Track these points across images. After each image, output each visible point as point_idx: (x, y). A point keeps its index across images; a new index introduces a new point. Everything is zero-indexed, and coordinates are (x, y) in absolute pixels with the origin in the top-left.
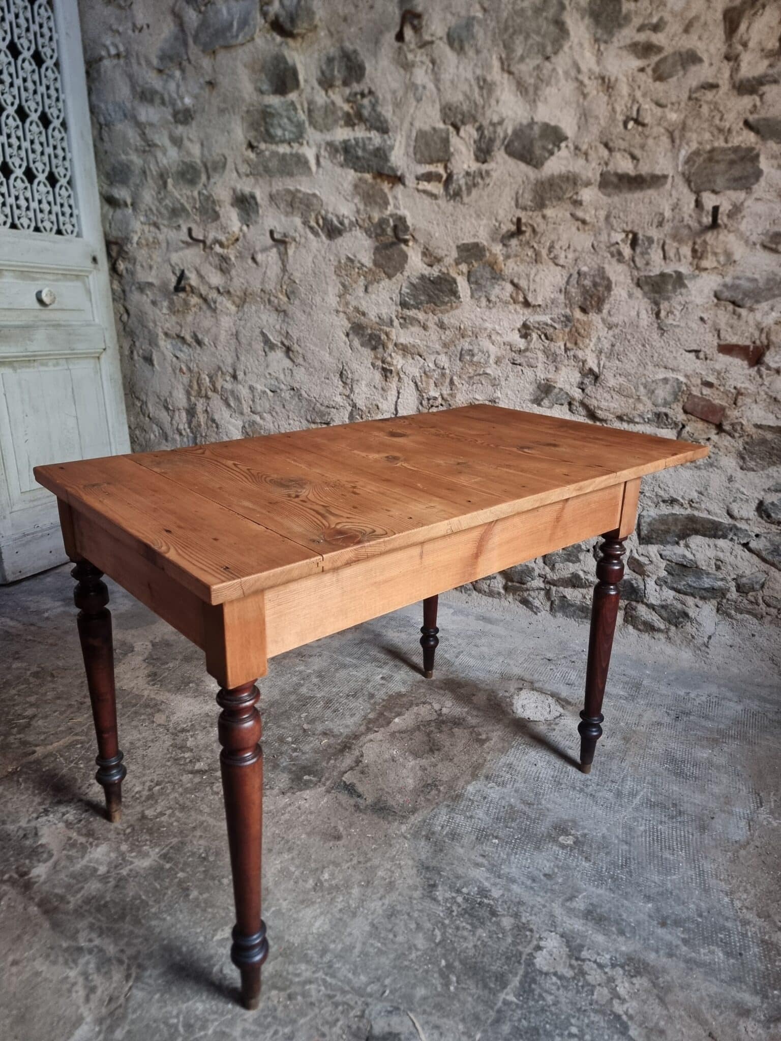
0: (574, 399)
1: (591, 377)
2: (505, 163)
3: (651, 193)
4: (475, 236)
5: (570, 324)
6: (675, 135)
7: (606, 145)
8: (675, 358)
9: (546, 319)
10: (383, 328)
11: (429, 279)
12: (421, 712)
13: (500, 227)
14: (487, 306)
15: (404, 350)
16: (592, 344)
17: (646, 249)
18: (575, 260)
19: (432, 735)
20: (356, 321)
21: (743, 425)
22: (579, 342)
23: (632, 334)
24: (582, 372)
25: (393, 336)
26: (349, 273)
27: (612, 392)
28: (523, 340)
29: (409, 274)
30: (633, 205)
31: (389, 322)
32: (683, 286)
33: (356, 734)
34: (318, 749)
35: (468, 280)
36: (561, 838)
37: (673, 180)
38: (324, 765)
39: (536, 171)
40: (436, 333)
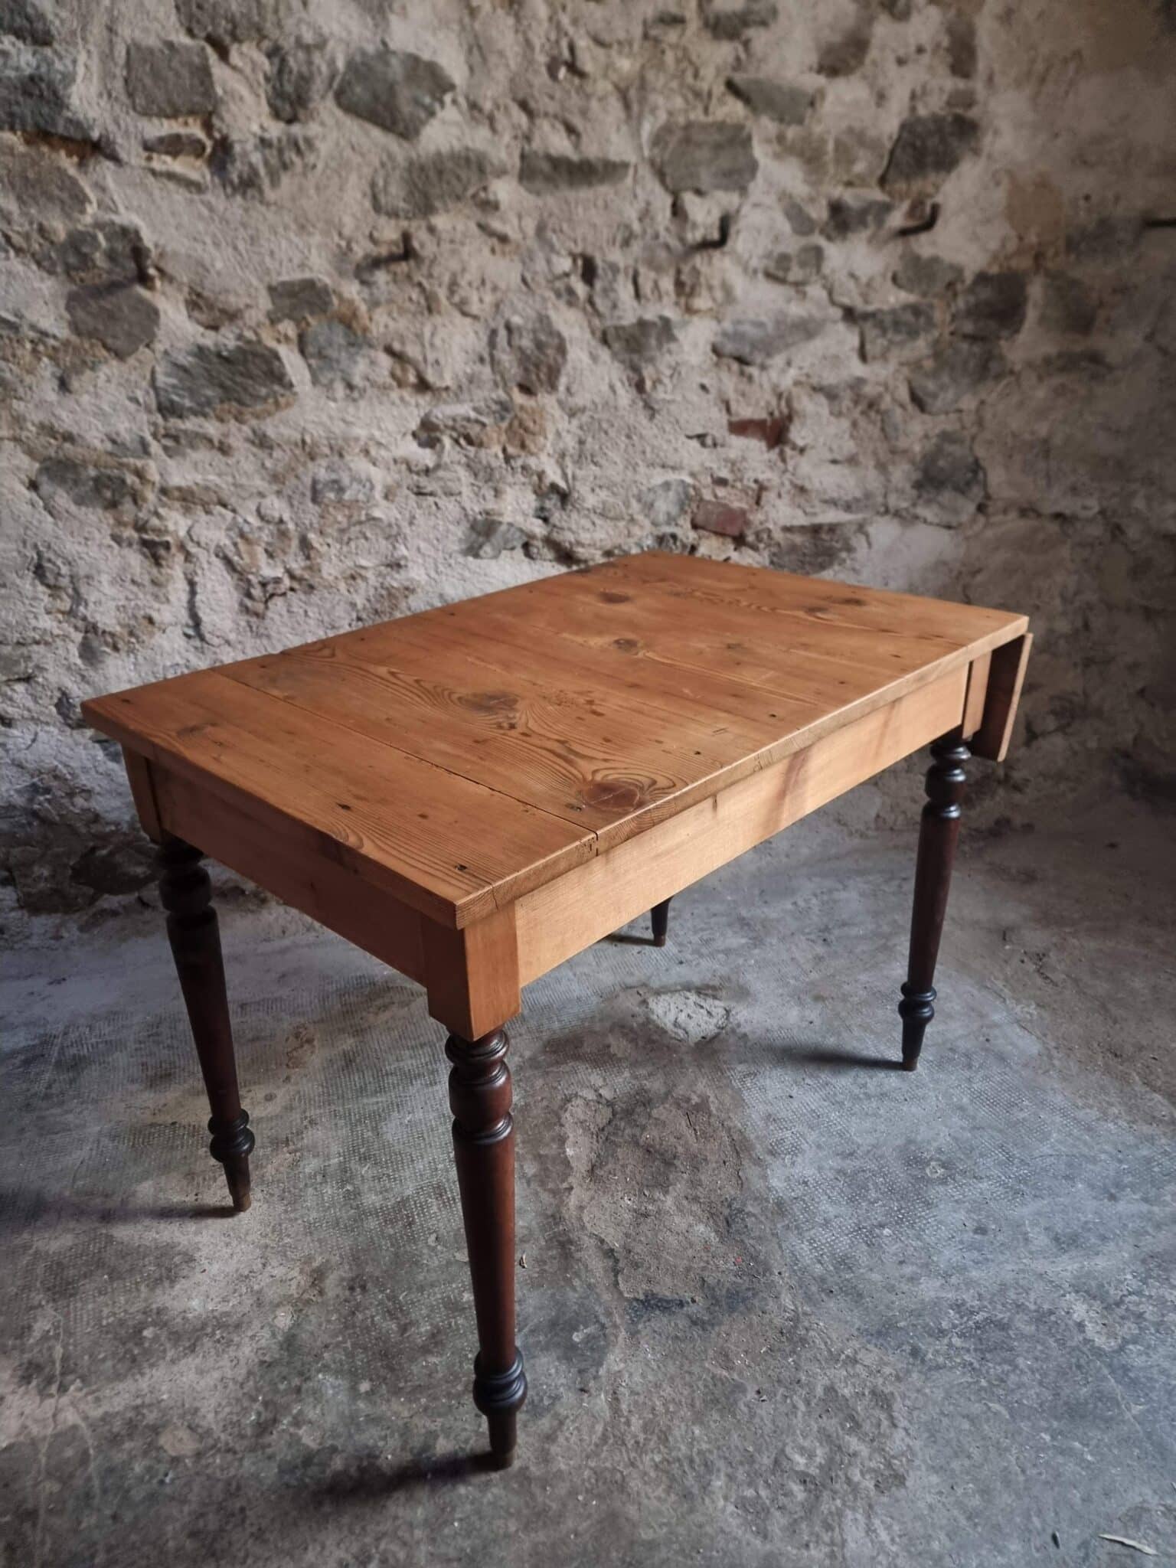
0: (532, 536)
1: (555, 498)
2: (339, 125)
3: (604, 190)
4: (302, 266)
5: (509, 416)
6: (633, 95)
7: (524, 106)
8: (676, 450)
9: (464, 409)
10: (125, 460)
11: (219, 355)
12: (582, 1117)
13: (349, 248)
14: (347, 396)
15: (184, 499)
16: (549, 445)
17: (611, 283)
18: (497, 306)
19: (641, 1142)
20: (52, 452)
21: (769, 531)
22: (528, 442)
23: (608, 421)
24: (539, 492)
25: (153, 475)
26: (9, 352)
27: (592, 515)
28: (428, 451)
29: (167, 346)
30: (580, 210)
31: (139, 447)
32: (672, 338)
33: (549, 1213)
34: (531, 1278)
35: (302, 352)
36: (928, 1171)
37: (636, 171)
38: (572, 1296)
39: (406, 144)
40: (251, 458)
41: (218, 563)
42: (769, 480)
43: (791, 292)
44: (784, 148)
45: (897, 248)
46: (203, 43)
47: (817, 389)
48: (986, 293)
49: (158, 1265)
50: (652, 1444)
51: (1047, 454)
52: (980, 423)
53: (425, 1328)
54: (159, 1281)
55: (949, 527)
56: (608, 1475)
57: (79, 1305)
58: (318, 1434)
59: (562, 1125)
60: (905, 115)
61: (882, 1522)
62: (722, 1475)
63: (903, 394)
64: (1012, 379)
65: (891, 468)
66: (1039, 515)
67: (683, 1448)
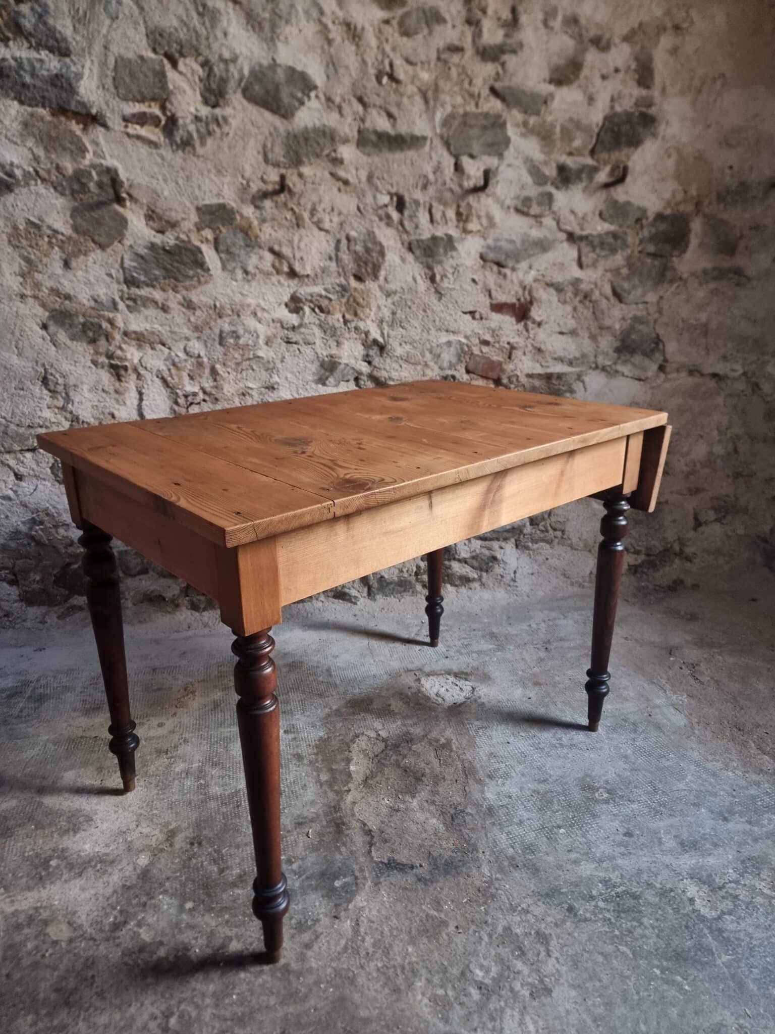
0: (360, 373)
1: (376, 349)
2: (244, 109)
3: (411, 154)
4: (218, 195)
5: (347, 295)
6: (430, 95)
7: (360, 100)
8: (455, 320)
9: (319, 289)
10: (102, 313)
11: (164, 249)
12: (364, 747)
13: (248, 186)
14: (244, 278)
15: (138, 340)
16: (372, 314)
17: (414, 212)
18: (341, 224)
19: (402, 764)
20: (57, 306)
21: (517, 376)
22: (359, 312)
23: (411, 300)
24: (365, 344)
25: (120, 323)
26: (34, 243)
27: (400, 361)
28: (295, 315)
29: (132, 243)
30: (395, 166)
31: (110, 304)
32: (454, 248)
33: (332, 804)
34: (312, 844)
35: (217, 249)
36: (596, 795)
37: (431, 142)
38: (338, 857)
39: (285, 121)
40: (182, 315)
41: (158, 381)
42: (517, 343)
43: (532, 221)
44: (528, 130)
45: (602, 195)
46: (161, 57)
47: (550, 285)
48: (662, 227)
49: (69, 822)
50: (377, 955)
51: (706, 334)
52: (660, 311)
53: (236, 871)
54: (67, 831)
55: (640, 380)
56: (344, 973)
57: (12, 843)
58: (152, 933)
59: (350, 752)
60: (607, 111)
61: (532, 1018)
62: (423, 979)
63: (608, 290)
64: (681, 283)
65: (600, 339)
66: (702, 375)
67: (399, 959)
